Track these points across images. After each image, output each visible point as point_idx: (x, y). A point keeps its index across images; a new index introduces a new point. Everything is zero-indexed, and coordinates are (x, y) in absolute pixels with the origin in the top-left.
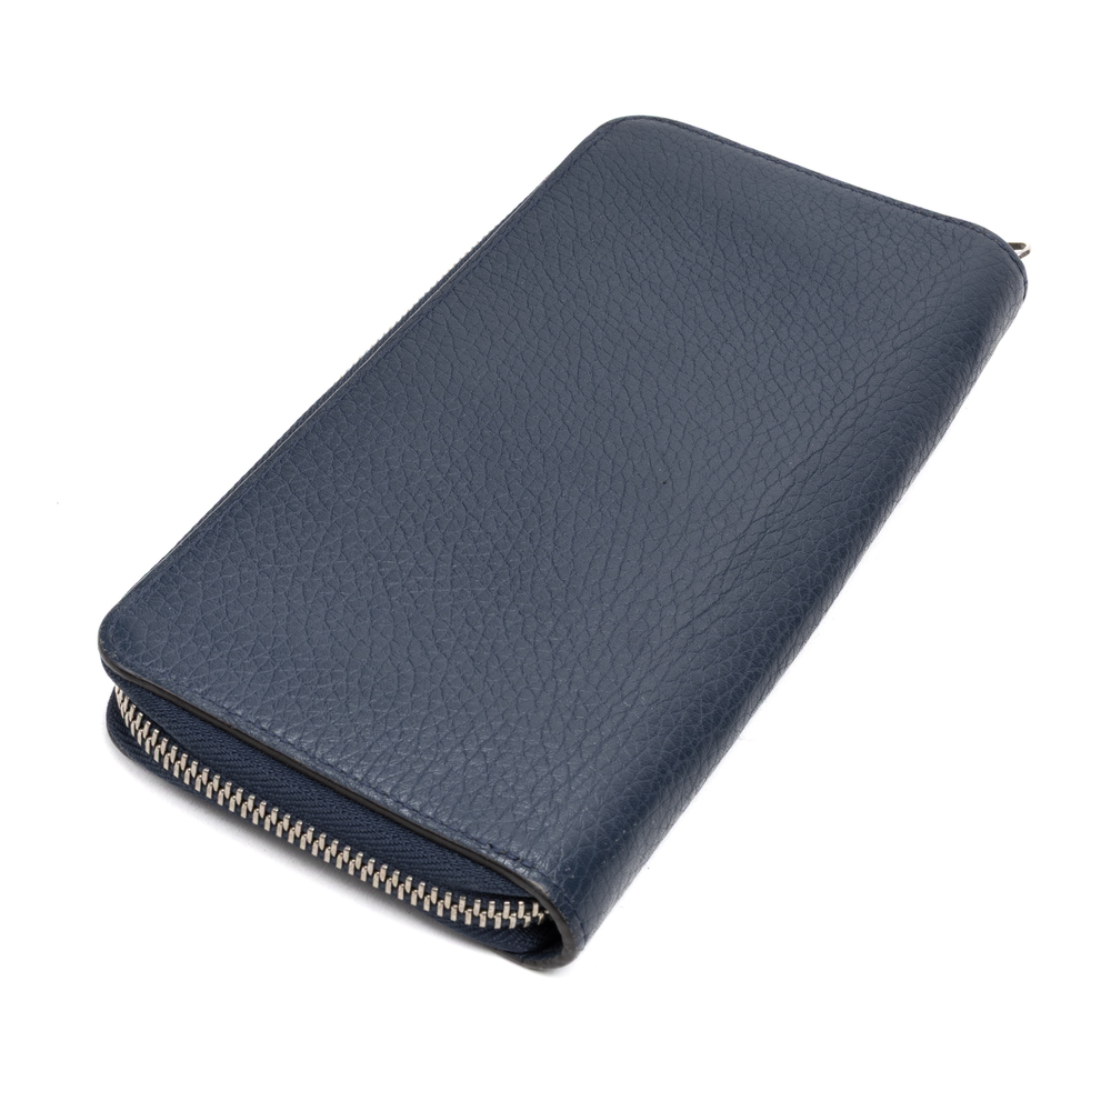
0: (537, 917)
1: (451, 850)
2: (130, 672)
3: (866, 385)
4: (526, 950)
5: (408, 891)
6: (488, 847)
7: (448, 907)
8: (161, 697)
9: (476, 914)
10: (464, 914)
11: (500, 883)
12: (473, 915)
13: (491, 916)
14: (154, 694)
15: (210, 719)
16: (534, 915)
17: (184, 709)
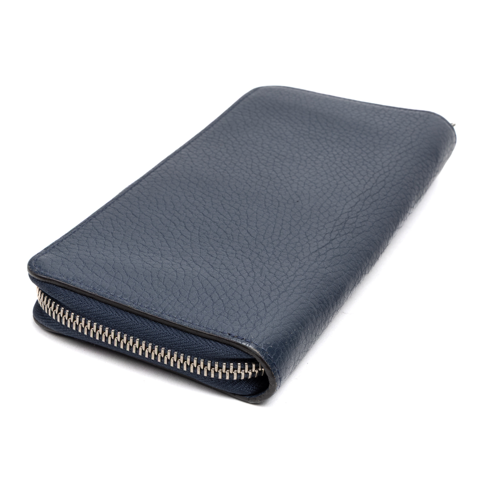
0: (255, 372)
1: (209, 339)
2: (43, 276)
3: (388, 166)
4: (250, 393)
5: (189, 364)
6: (228, 335)
7: (209, 370)
8: (60, 287)
9: (224, 371)
10: (218, 372)
11: (235, 351)
12: (222, 373)
13: (231, 372)
14: (56, 285)
15: (84, 293)
16: (253, 371)
17: (72, 291)
